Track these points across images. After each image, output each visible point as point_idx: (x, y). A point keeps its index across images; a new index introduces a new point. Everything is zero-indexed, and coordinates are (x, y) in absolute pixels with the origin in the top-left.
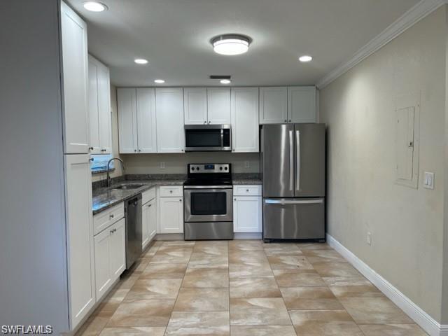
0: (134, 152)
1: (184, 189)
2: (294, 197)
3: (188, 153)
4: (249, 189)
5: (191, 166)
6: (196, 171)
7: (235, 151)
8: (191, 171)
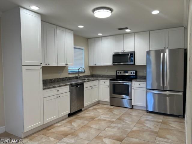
0: (93, 65)
1: (110, 82)
2: (164, 90)
3: (115, 66)
4: (140, 84)
5: (118, 72)
6: (119, 74)
7: (137, 65)
8: (118, 74)
